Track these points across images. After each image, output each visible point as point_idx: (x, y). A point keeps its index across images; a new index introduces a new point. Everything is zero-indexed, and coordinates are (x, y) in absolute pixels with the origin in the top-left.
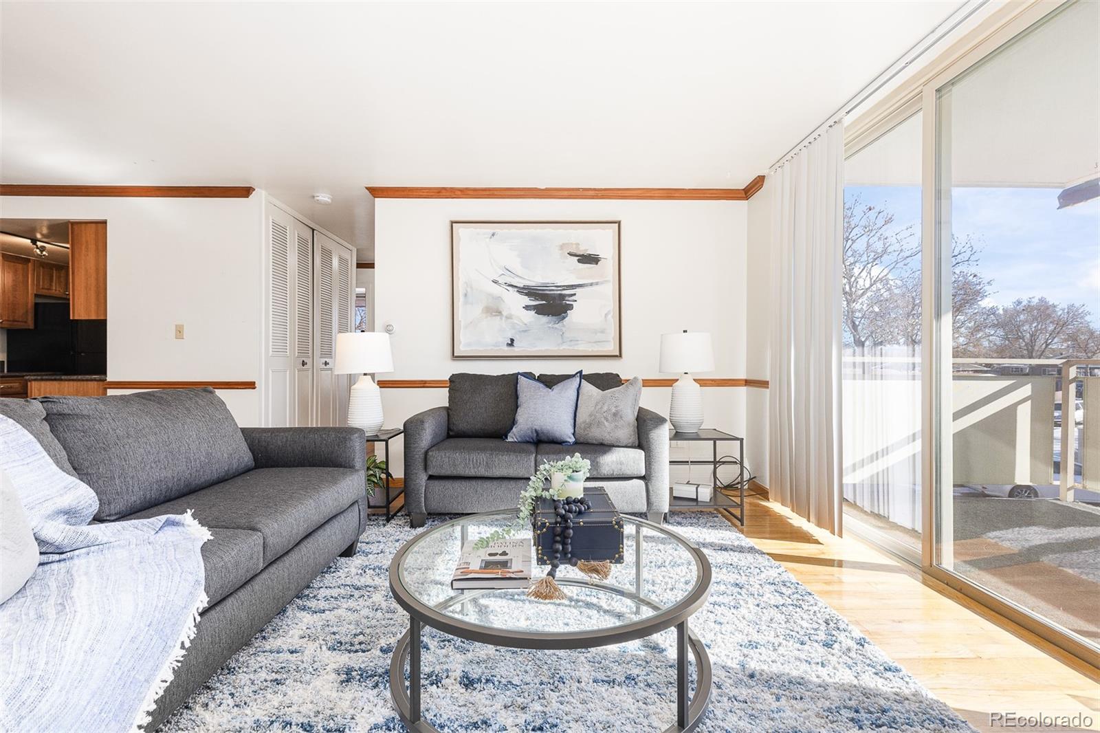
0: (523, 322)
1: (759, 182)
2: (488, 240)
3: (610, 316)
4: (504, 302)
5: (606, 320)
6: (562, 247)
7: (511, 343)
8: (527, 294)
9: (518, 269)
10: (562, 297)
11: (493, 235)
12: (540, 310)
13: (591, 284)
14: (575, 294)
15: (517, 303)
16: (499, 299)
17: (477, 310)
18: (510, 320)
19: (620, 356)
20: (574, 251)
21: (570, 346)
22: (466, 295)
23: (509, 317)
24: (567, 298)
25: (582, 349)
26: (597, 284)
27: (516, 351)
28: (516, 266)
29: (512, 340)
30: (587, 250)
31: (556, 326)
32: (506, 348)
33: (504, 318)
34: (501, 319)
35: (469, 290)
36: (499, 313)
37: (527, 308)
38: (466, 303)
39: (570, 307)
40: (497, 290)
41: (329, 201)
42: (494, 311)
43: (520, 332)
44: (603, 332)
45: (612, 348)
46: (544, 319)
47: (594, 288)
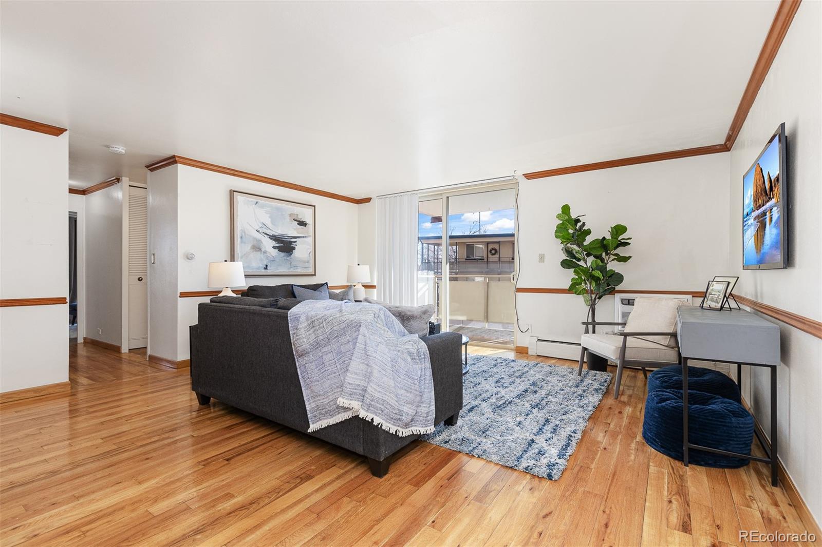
0: (272, 256)
2: (254, 206)
3: (311, 254)
4: (262, 243)
5: (309, 256)
6: (291, 215)
7: (266, 268)
8: (274, 240)
9: (270, 225)
10: (291, 242)
11: (257, 203)
12: (281, 249)
13: (303, 237)
14: (296, 242)
15: (269, 244)
16: (259, 241)
17: (248, 248)
18: (265, 254)
19: (315, 275)
20: (296, 218)
21: (294, 269)
22: (241, 237)
23: (265, 252)
24: (293, 244)
25: (300, 271)
26: (306, 237)
27: (269, 272)
28: (268, 222)
29: (267, 266)
30: (301, 219)
31: (288, 258)
32: (263, 270)
33: (262, 253)
34: (261, 253)
35: (243, 234)
36: (260, 250)
37: (274, 247)
38: (242, 242)
39: (294, 248)
40: (259, 236)
41: (124, 151)
42: (257, 248)
43: (271, 261)
44: (308, 262)
45: (311, 271)
46: (282, 254)
47: (304, 239)
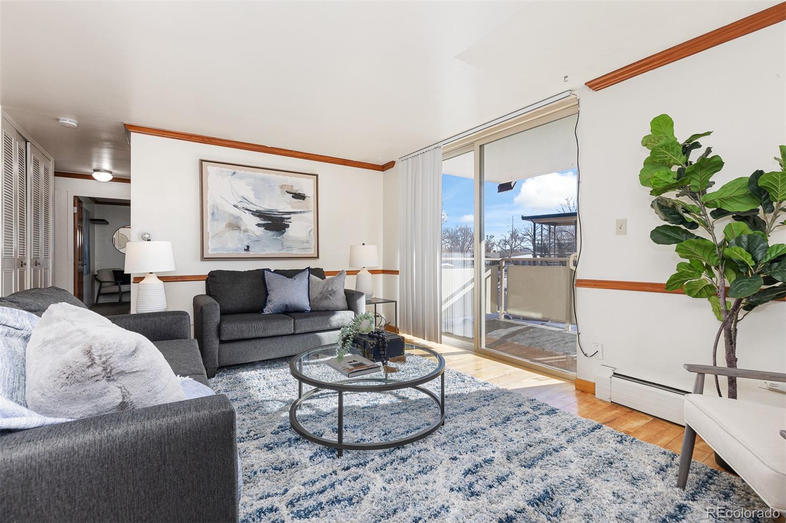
0: (256, 235)
1: (391, 164)
2: (230, 177)
3: (312, 233)
4: (242, 220)
5: (309, 235)
6: (282, 187)
7: (248, 249)
8: (258, 216)
9: (252, 198)
10: (283, 219)
11: (234, 173)
12: (267, 227)
13: (301, 212)
14: (290, 218)
15: (251, 222)
16: (238, 218)
17: (222, 226)
18: (246, 233)
19: (318, 257)
20: (290, 190)
21: (287, 251)
22: (213, 214)
23: (246, 231)
24: (285, 220)
25: (295, 252)
26: (304, 212)
27: (251, 254)
28: (251, 196)
29: (248, 247)
30: (298, 190)
31: (278, 238)
32: (244, 252)
33: (242, 232)
34: (240, 232)
35: (215, 210)
36: (238, 228)
37: (259, 225)
38: (213, 220)
39: (288, 226)
40: (236, 212)
41: (75, 125)
42: (235, 225)
43: (253, 241)
44: (308, 242)
45: (312, 252)
46: (270, 233)
47: (302, 215)
